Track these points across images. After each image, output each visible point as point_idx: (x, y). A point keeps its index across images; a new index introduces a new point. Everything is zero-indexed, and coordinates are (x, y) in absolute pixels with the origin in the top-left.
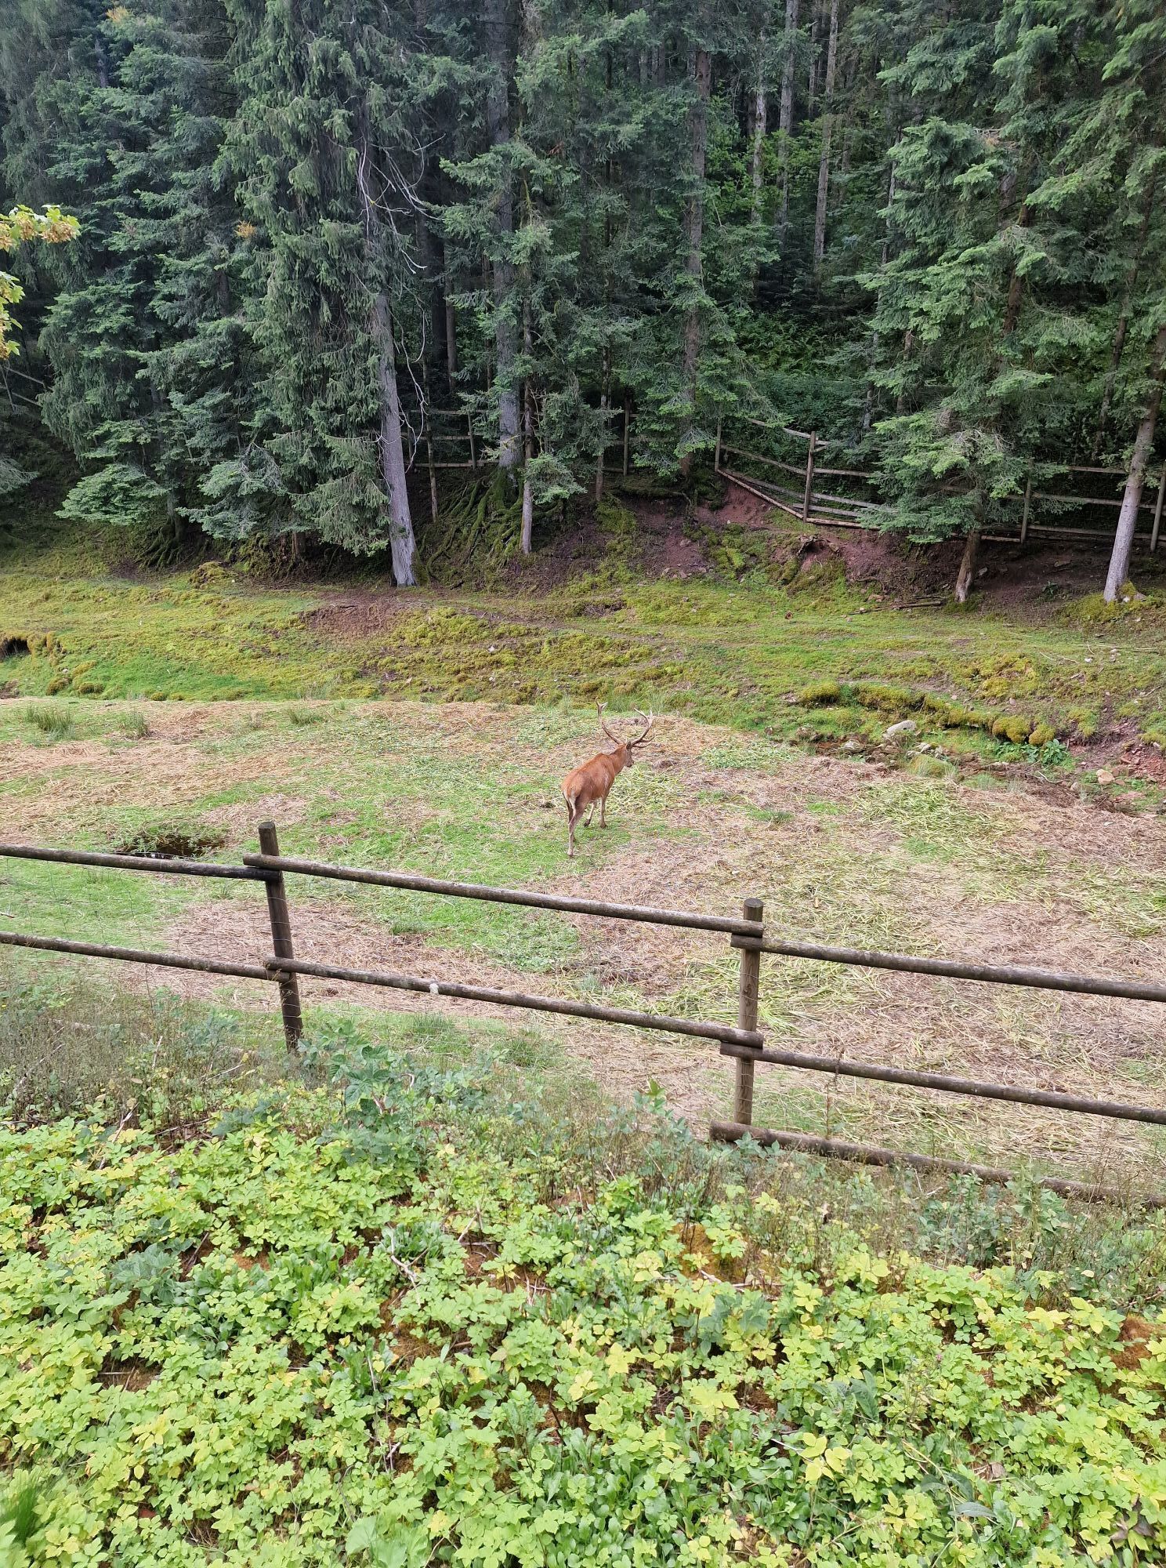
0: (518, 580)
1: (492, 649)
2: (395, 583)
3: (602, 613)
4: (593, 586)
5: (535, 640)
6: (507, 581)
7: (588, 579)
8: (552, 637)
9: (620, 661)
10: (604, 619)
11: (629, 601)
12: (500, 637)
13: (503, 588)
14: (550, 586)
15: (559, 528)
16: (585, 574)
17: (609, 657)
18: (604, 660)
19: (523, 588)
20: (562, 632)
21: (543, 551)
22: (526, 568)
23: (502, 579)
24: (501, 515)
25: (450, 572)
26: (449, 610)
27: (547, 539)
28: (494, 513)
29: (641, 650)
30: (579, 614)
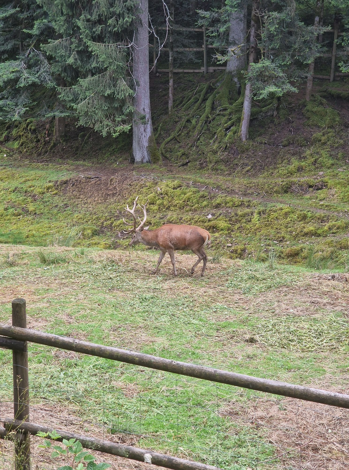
0: (236, 162)
1: (210, 216)
2: (133, 161)
3: (306, 192)
4: (300, 169)
5: (247, 210)
6: (226, 162)
7: (295, 163)
8: (262, 209)
9: (319, 232)
10: (308, 196)
11: (330, 182)
12: (218, 206)
13: (223, 167)
14: (262, 169)
15: (272, 122)
16: (293, 159)
17: (310, 228)
18: (306, 230)
19: (239, 168)
20: (270, 205)
21: (259, 139)
22: (243, 152)
23: (222, 160)
24: (225, 109)
25: (179, 154)
26: (176, 182)
27: (262, 130)
28: (219, 108)
29: (339, 223)
30: (286, 192)
